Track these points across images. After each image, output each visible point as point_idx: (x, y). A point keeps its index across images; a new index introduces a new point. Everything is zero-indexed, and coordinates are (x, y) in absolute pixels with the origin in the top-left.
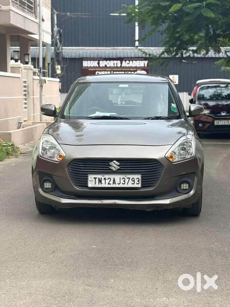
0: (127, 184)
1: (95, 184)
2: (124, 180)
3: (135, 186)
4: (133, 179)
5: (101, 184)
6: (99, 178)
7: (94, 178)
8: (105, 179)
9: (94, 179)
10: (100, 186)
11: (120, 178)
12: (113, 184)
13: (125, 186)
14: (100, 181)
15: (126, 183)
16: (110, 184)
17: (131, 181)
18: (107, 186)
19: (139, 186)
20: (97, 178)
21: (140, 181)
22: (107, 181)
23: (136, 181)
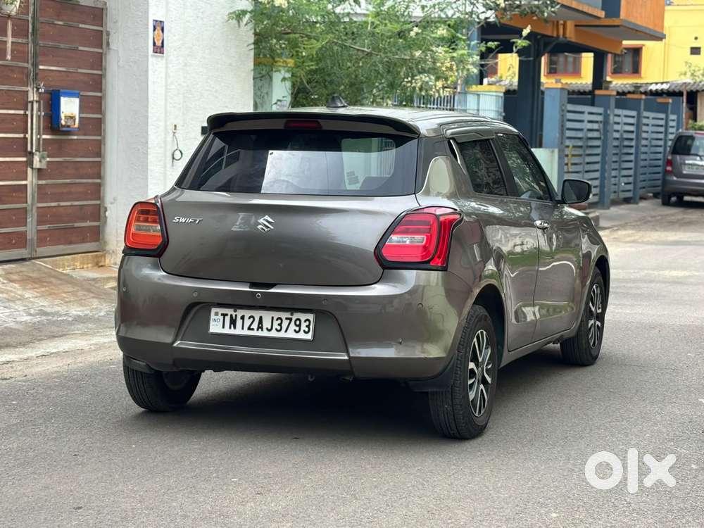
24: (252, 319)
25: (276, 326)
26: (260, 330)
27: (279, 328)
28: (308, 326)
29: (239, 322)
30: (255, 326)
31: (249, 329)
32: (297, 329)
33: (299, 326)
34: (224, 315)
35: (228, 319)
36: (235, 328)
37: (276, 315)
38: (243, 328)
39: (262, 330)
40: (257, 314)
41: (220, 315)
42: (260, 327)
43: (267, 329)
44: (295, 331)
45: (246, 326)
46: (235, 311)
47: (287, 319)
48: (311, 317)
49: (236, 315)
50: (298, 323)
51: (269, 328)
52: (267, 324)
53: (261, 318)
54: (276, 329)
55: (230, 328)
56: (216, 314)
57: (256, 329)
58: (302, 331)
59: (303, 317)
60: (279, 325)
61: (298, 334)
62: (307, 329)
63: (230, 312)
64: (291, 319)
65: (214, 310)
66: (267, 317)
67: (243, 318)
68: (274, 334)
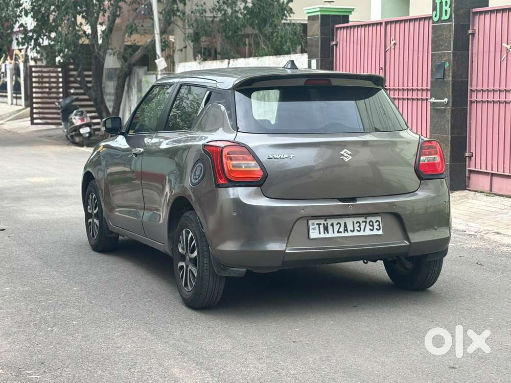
24: (339, 225)
25: (357, 228)
26: (346, 232)
27: (359, 229)
28: (379, 225)
29: (330, 228)
30: (342, 229)
31: (338, 232)
32: (372, 228)
33: (373, 226)
34: (319, 225)
35: (322, 227)
36: (328, 233)
37: (356, 220)
38: (334, 233)
39: (348, 232)
40: (342, 221)
41: (315, 224)
42: (346, 230)
43: (351, 231)
44: (370, 229)
45: (336, 231)
46: (325, 221)
47: (363, 222)
48: (379, 219)
49: (327, 224)
50: (371, 223)
51: (352, 230)
52: (350, 227)
53: (345, 223)
54: (357, 230)
55: (325, 233)
56: (313, 224)
57: (343, 232)
58: (375, 229)
59: (374, 219)
60: (358, 227)
61: (373, 231)
62: (378, 228)
63: (322, 221)
64: (366, 222)
65: (311, 222)
66: (349, 222)
67: (332, 225)
68: (356, 233)
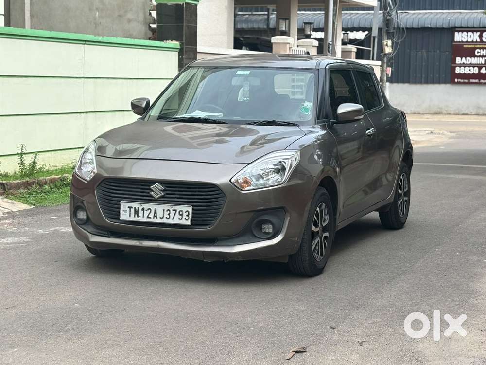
0: (173, 219)
1: (130, 216)
2: (168, 212)
3: (184, 222)
4: (181, 213)
5: (138, 216)
6: (135, 208)
7: (129, 207)
8: (143, 209)
9: (129, 209)
10: (136, 219)
11: (164, 210)
12: (154, 218)
13: (170, 221)
14: (137, 212)
15: (172, 217)
16: (150, 218)
17: (177, 215)
18: (145, 220)
19: (189, 223)
20: (132, 207)
21: (190, 216)
22: (146, 213)
23: (185, 215)
